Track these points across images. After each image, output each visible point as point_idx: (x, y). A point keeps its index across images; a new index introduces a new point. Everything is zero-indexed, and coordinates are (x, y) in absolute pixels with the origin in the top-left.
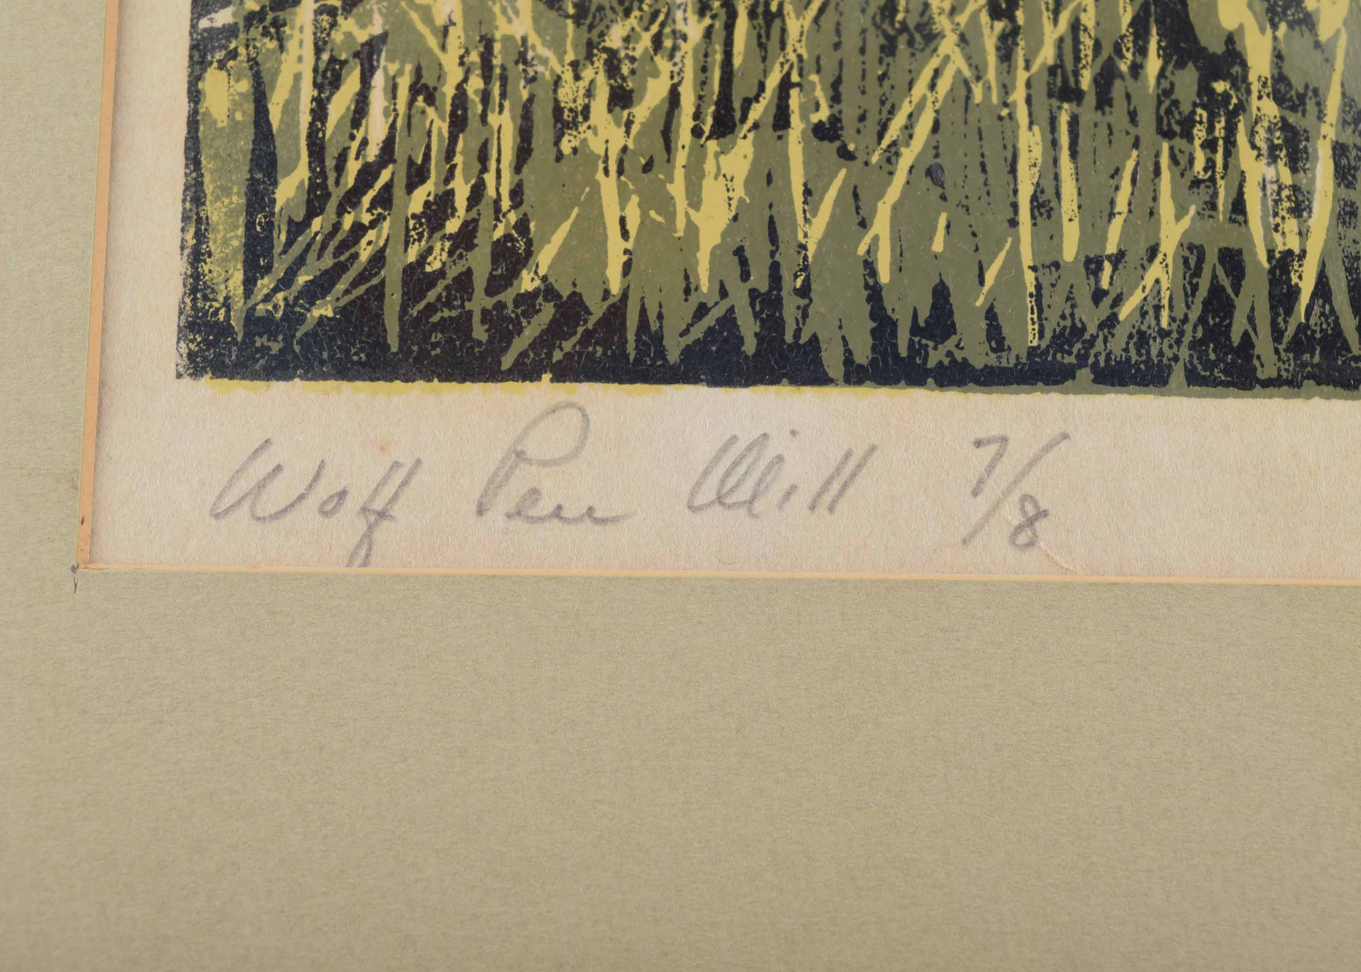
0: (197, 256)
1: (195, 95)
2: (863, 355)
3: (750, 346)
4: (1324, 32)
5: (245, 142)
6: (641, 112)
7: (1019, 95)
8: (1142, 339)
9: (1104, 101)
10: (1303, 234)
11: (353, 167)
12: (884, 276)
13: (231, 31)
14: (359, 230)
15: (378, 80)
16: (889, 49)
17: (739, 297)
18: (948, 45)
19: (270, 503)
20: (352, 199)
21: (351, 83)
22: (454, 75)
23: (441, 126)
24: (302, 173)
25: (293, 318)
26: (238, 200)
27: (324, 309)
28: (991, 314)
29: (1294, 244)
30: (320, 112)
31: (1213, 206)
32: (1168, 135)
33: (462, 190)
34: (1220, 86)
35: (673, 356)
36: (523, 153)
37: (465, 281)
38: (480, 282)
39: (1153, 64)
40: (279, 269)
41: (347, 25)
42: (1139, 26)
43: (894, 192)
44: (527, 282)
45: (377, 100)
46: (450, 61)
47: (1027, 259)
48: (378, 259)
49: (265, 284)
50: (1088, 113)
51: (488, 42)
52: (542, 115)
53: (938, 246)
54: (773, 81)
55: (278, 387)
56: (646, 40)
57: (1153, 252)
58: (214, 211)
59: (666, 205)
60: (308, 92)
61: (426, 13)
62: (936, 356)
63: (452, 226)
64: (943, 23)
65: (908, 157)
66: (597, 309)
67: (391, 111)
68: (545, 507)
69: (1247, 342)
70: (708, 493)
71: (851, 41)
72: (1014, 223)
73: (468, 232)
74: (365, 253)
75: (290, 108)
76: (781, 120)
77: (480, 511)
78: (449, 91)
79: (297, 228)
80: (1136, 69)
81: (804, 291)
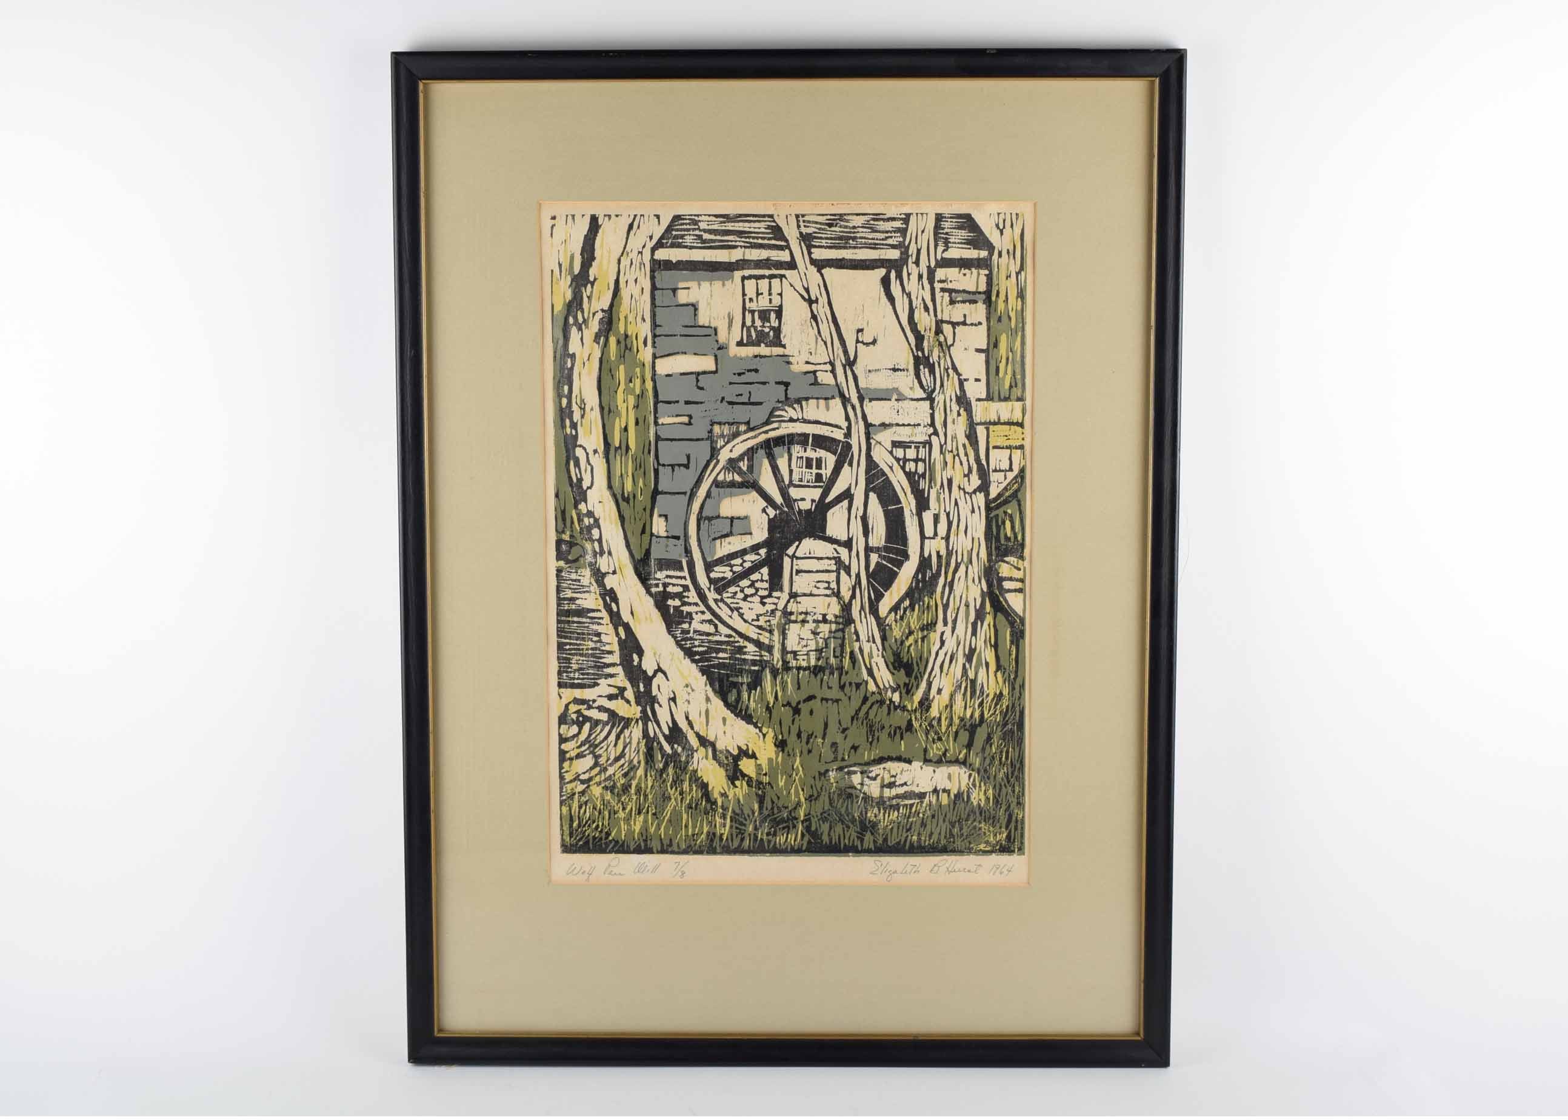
0: (562, 835)
1: (561, 810)
2: (659, 849)
3: (643, 848)
4: (730, 798)
5: (569, 817)
6: (627, 811)
7: (683, 808)
8: (700, 847)
9: (696, 809)
10: (725, 830)
11: (584, 821)
12: (663, 836)
13: (565, 800)
14: (586, 830)
15: (588, 807)
16: (664, 801)
17: (641, 840)
18: (673, 800)
19: (574, 873)
20: (584, 826)
21: (584, 808)
22: (599, 805)
23: (597, 813)
24: (577, 822)
25: (577, 844)
26: (568, 826)
27: (581, 843)
28: (678, 843)
29: (723, 832)
30: (579, 812)
31: (711, 825)
32: (705, 813)
33: (600, 824)
34: (714, 807)
35: (632, 849)
36: (609, 818)
37: (601, 839)
38: (603, 838)
39: (704, 803)
40: (574, 837)
41: (583, 798)
42: (702, 797)
43: (664, 824)
44: (610, 838)
45: (588, 810)
46: (598, 803)
47: (684, 834)
48: (589, 835)
49: (572, 839)
50: (693, 811)
51: (604, 800)
52: (612, 812)
53: (671, 832)
54: (647, 806)
55: (575, 855)
56: (627, 799)
57: (702, 833)
58: (565, 828)
59: (631, 826)
60: (577, 809)
61: (595, 796)
62: (670, 850)
63: (599, 830)
64: (672, 797)
65: (666, 818)
66: (621, 842)
67: (590, 812)
68: (613, 873)
69: (716, 847)
70: (637, 871)
71: (658, 799)
72: (682, 829)
73: (602, 830)
74: (587, 834)
75: (575, 812)
76: (648, 812)
77: (604, 873)
78: (598, 808)
79: (577, 830)
80: (701, 804)
81: (651, 840)
